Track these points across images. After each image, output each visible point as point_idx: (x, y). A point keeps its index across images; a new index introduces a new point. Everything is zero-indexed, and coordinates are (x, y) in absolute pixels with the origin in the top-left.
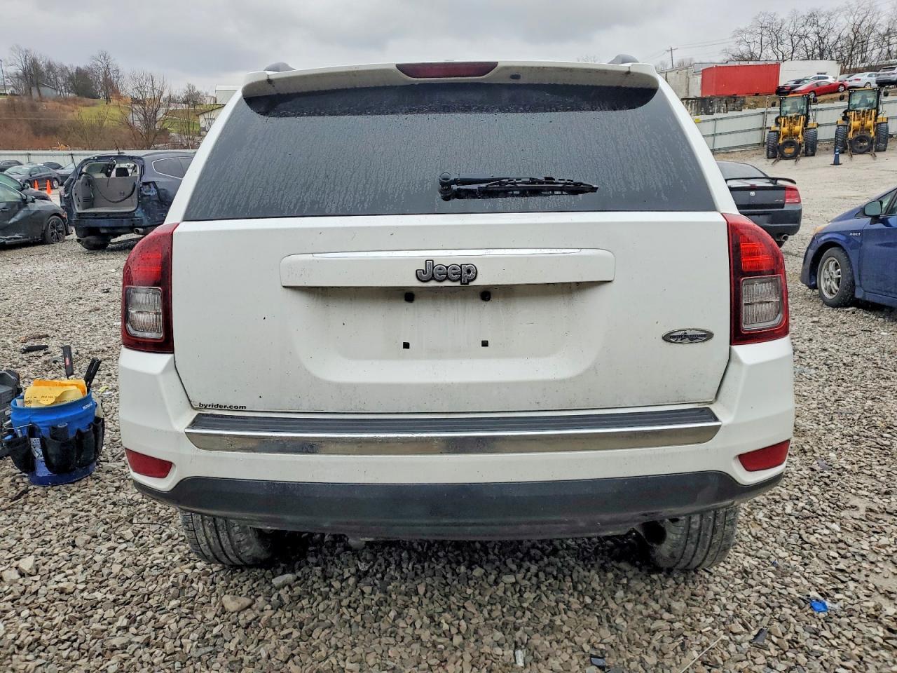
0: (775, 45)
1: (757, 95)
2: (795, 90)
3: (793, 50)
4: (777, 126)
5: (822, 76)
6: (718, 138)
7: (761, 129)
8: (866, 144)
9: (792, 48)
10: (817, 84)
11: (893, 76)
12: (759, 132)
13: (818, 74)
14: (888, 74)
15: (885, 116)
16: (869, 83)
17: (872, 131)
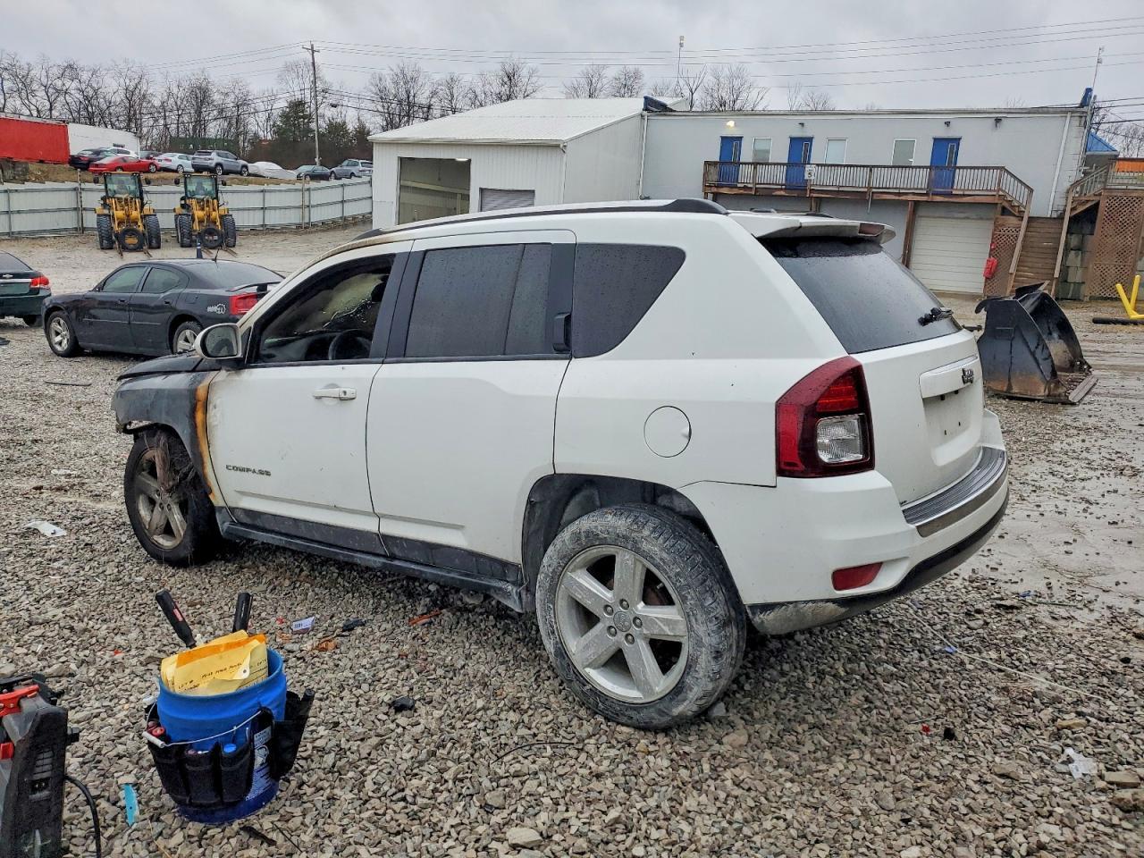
0: (24, 95)
1: (42, 162)
2: (98, 162)
3: (51, 107)
4: (104, 208)
5: (119, 148)
6: (15, 217)
7: (75, 209)
8: (216, 238)
9: (48, 104)
10: (123, 158)
11: (210, 161)
12: (73, 214)
13: (115, 145)
14: (205, 159)
15: (226, 207)
16: (181, 165)
17: (218, 223)
